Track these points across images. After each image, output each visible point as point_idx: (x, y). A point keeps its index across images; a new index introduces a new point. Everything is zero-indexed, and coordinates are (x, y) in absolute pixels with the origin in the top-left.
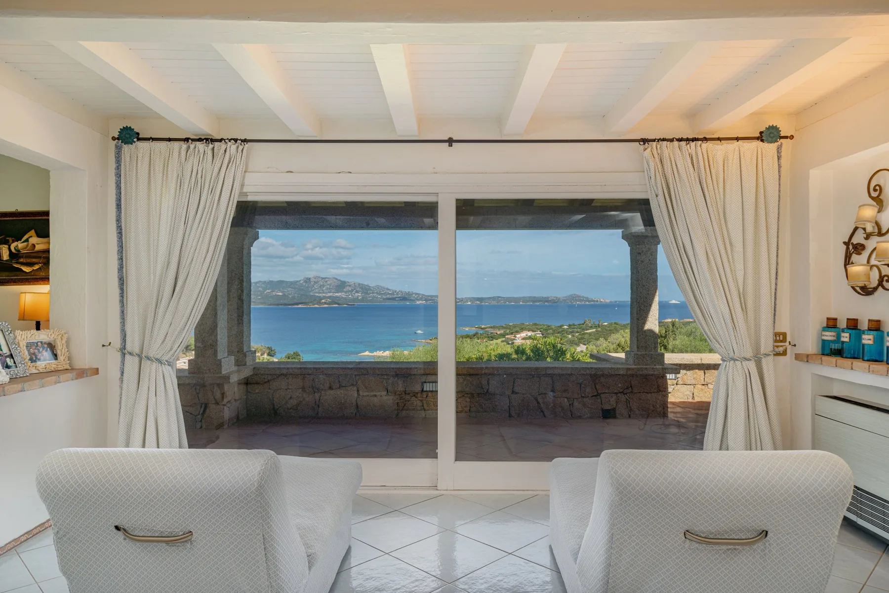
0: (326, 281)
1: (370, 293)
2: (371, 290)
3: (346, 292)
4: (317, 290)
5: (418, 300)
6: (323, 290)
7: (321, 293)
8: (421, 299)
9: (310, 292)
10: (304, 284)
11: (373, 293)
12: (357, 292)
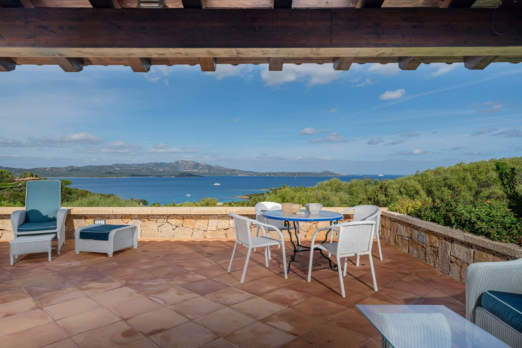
0: (188, 163)
1: (213, 170)
2: (213, 168)
3: (199, 169)
4: (182, 168)
5: (240, 174)
6: (186, 168)
7: (185, 170)
8: (241, 173)
9: (179, 169)
10: (175, 164)
11: (214, 170)
12: (205, 169)
